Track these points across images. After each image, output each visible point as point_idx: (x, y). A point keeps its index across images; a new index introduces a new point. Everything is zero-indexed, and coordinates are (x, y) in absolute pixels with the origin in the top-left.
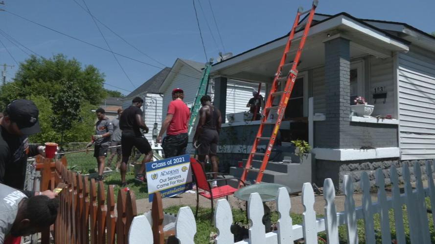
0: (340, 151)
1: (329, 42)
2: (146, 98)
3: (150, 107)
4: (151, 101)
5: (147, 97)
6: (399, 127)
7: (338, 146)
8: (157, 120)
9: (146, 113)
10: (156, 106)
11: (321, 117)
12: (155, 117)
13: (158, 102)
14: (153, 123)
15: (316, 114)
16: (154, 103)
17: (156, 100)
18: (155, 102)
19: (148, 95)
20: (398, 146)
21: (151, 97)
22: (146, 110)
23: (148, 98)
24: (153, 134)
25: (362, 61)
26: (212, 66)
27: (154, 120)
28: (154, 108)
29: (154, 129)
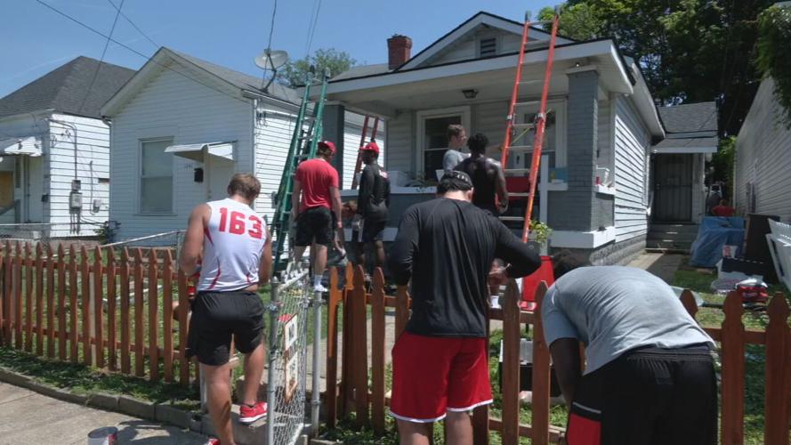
0: (592, 235)
1: (576, 75)
2: (51, 124)
3: (62, 145)
4: (63, 131)
5: (53, 121)
6: (616, 199)
7: (588, 228)
8: (79, 174)
9: (52, 158)
10: (75, 144)
11: (562, 186)
12: (73, 166)
13: (79, 134)
14: (71, 179)
15: (553, 181)
16: (69, 135)
17: (75, 130)
18: (73, 134)
19: (55, 117)
20: (613, 225)
21: (62, 123)
22: (53, 151)
23: (55, 124)
24: (70, 203)
25: (564, 101)
26: (330, 82)
27: (73, 173)
28: (72, 146)
29: (71, 193)
